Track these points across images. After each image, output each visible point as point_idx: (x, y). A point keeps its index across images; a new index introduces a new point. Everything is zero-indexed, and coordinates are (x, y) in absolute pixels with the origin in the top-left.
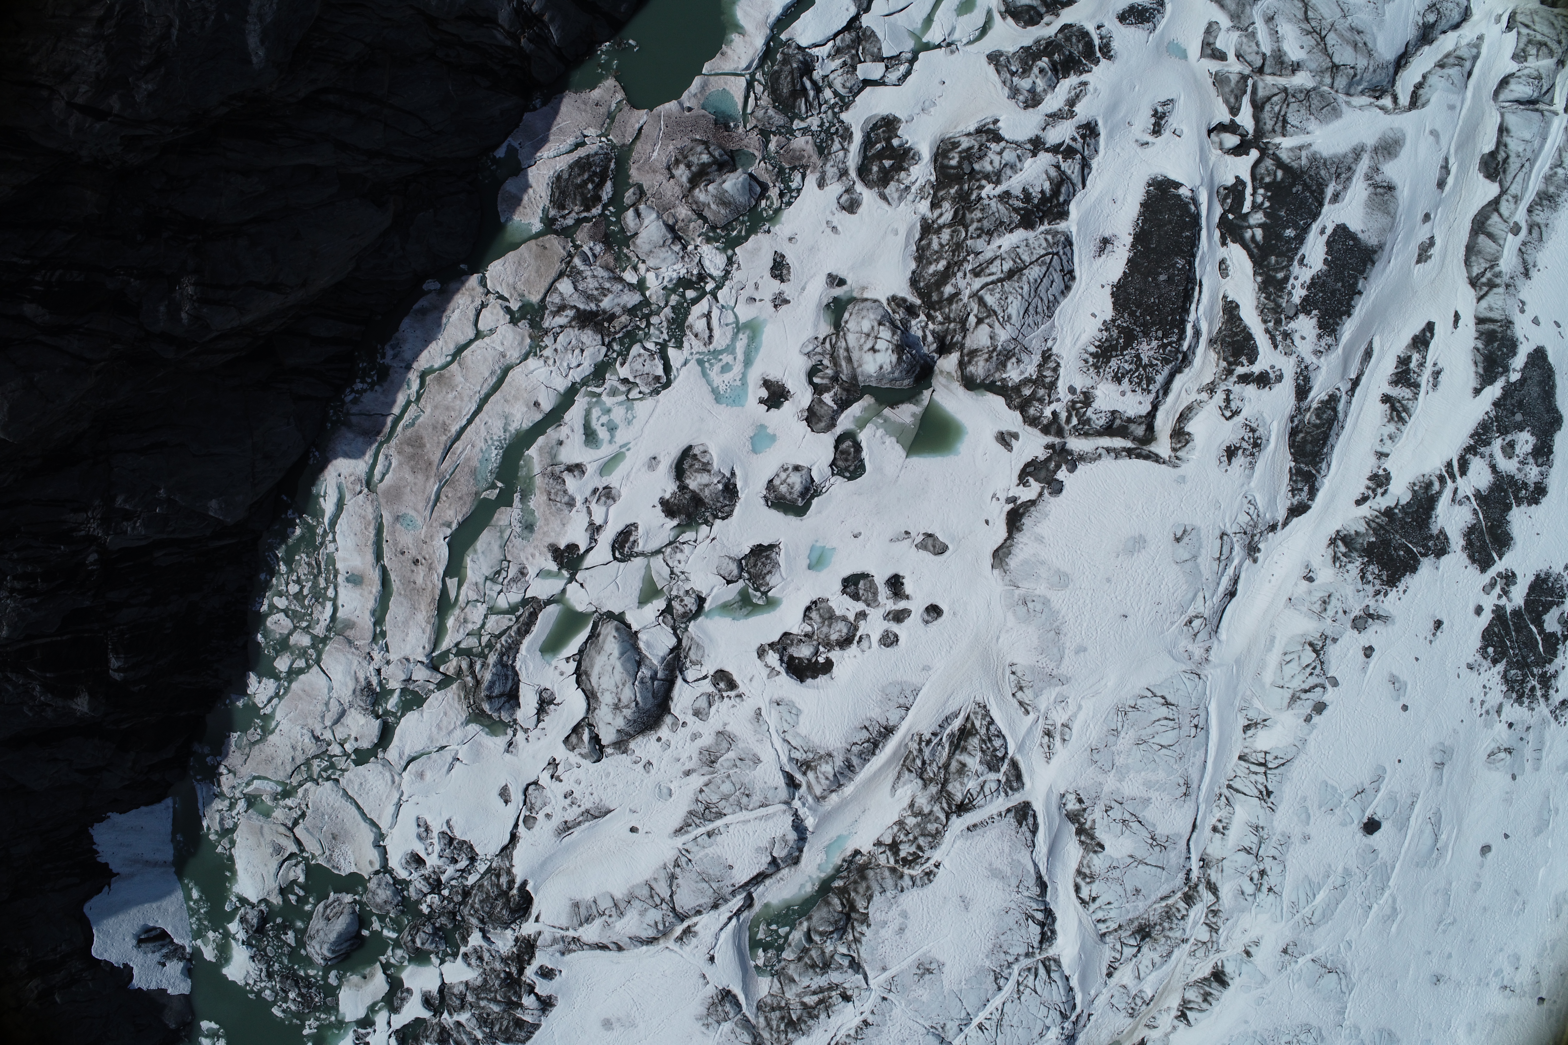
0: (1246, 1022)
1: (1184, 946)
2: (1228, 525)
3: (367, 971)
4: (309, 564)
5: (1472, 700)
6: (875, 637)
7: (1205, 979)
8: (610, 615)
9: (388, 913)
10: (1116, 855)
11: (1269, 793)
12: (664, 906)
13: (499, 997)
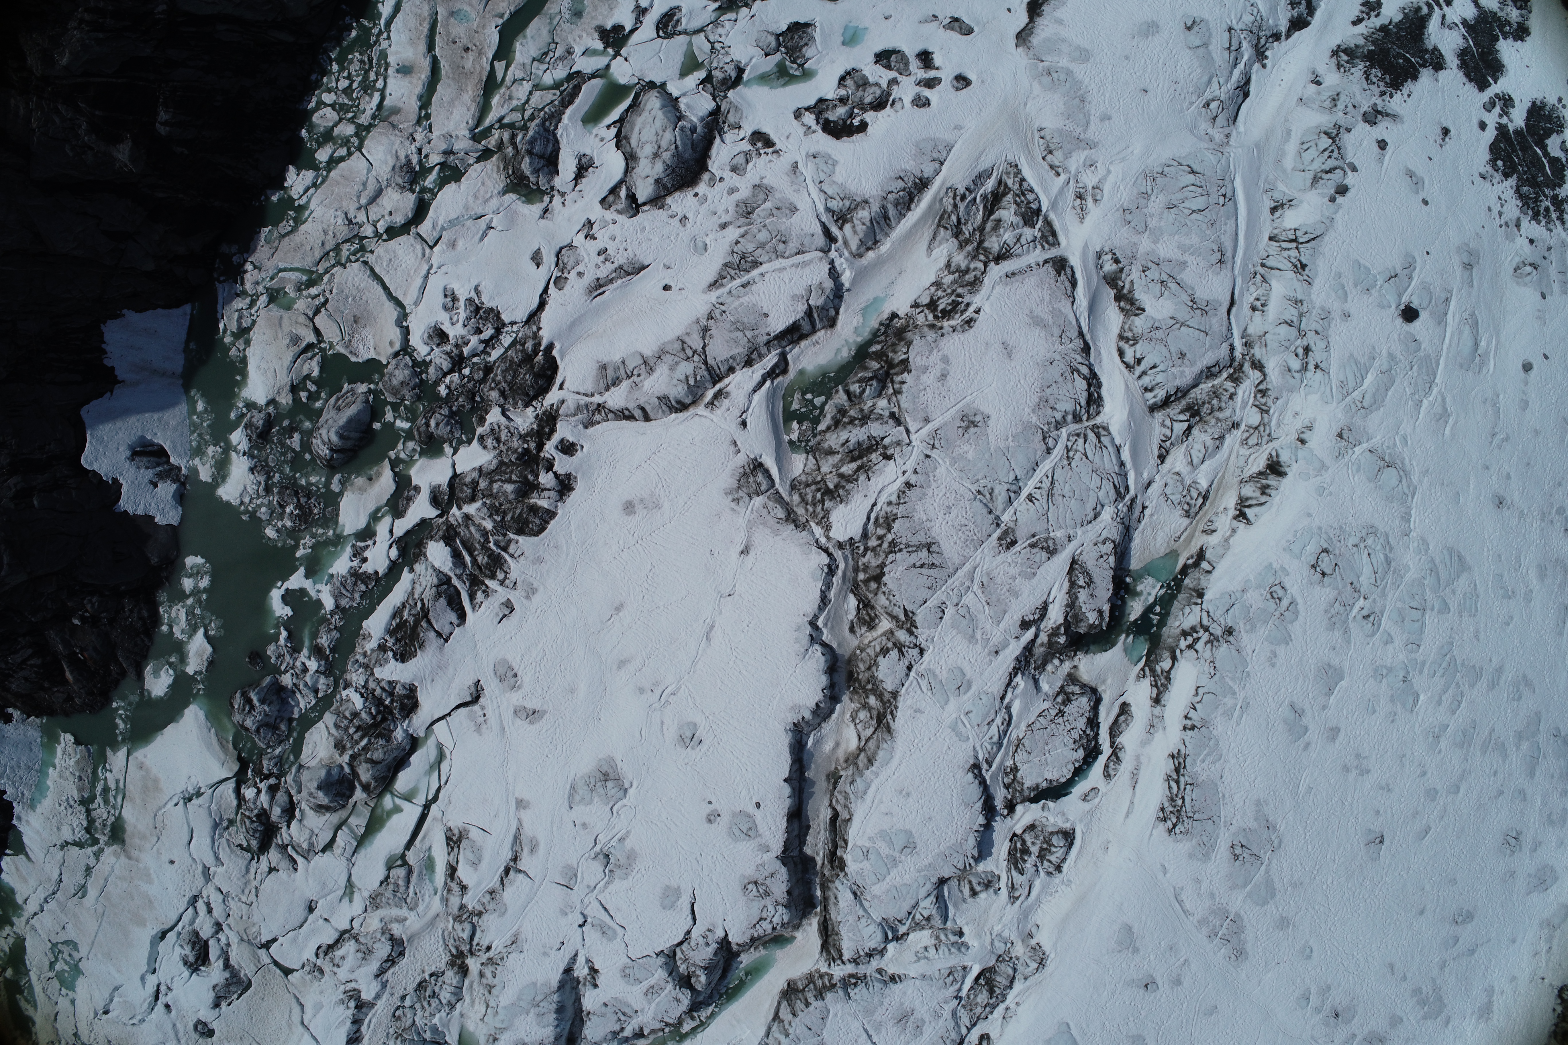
0: (1309, 515)
1: (1235, 432)
2: (1234, 22)
3: (373, 472)
4: (362, 62)
5: (1490, 209)
6: (907, 100)
7: (1261, 473)
8: (652, 85)
9: (403, 400)
10: (1158, 316)
11: (1304, 266)
12: (696, 358)
13: (514, 477)
